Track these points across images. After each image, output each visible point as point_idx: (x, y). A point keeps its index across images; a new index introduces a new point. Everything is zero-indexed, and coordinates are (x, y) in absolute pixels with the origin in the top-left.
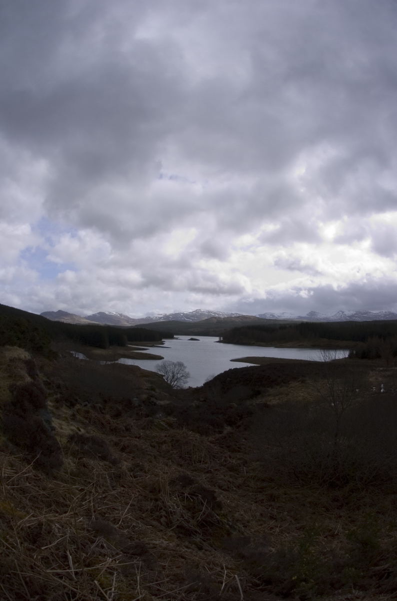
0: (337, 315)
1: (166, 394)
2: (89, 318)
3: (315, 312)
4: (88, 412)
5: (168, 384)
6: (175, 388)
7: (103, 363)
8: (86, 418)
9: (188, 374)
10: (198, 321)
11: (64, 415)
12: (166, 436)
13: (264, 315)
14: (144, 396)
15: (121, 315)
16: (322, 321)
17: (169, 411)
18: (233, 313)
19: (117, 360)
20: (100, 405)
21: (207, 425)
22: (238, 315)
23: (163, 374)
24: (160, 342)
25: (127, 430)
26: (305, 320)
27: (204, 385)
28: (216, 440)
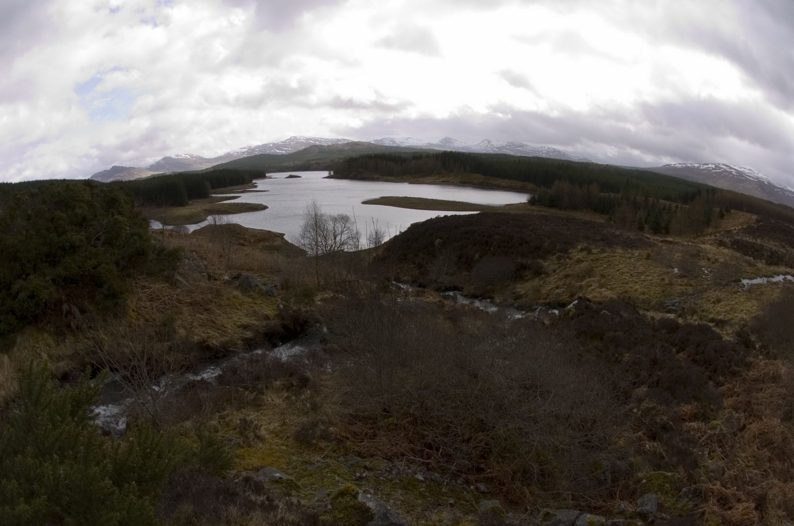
0: (481, 144)
2: (151, 167)
3: (450, 139)
10: (293, 152)
13: (381, 140)
15: (192, 156)
16: (461, 150)
18: (340, 137)
22: (346, 142)
26: (437, 149)
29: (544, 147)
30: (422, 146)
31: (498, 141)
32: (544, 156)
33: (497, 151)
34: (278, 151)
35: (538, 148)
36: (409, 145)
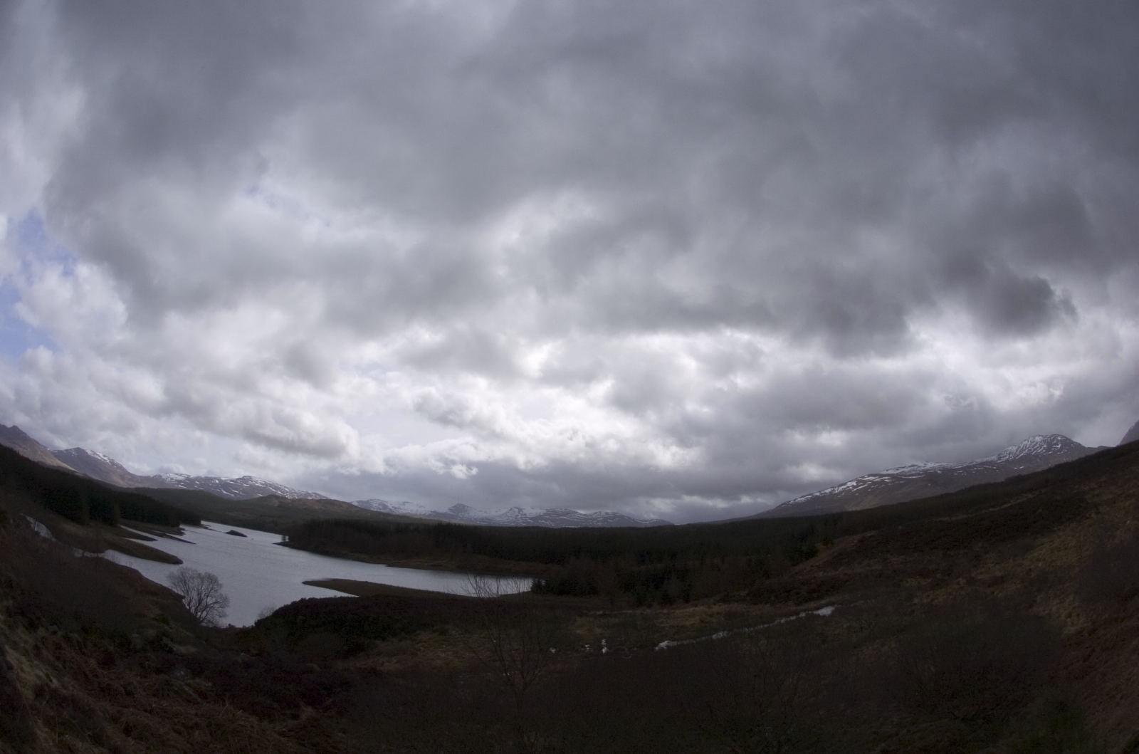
0: (509, 514)
1: (188, 633)
2: (60, 454)
3: (464, 506)
4: (58, 647)
5: (191, 614)
6: (204, 624)
7: (78, 553)
8: (58, 658)
9: (226, 599)
10: (245, 498)
11: (22, 645)
12: (196, 715)
13: (367, 502)
14: (151, 633)
15: (112, 462)
16: (478, 523)
17: (196, 667)
18: (310, 492)
19: (102, 552)
20: (76, 635)
21: (269, 701)
22: (318, 498)
23: (182, 594)
24: (175, 529)
25: (129, 694)
26: (445, 520)
27: (256, 623)
28: (290, 731)
29: (600, 512)
30: (424, 515)
31: (533, 508)
32: (600, 525)
33: (531, 523)
34: (225, 492)
35: (591, 515)
36: (404, 512)
